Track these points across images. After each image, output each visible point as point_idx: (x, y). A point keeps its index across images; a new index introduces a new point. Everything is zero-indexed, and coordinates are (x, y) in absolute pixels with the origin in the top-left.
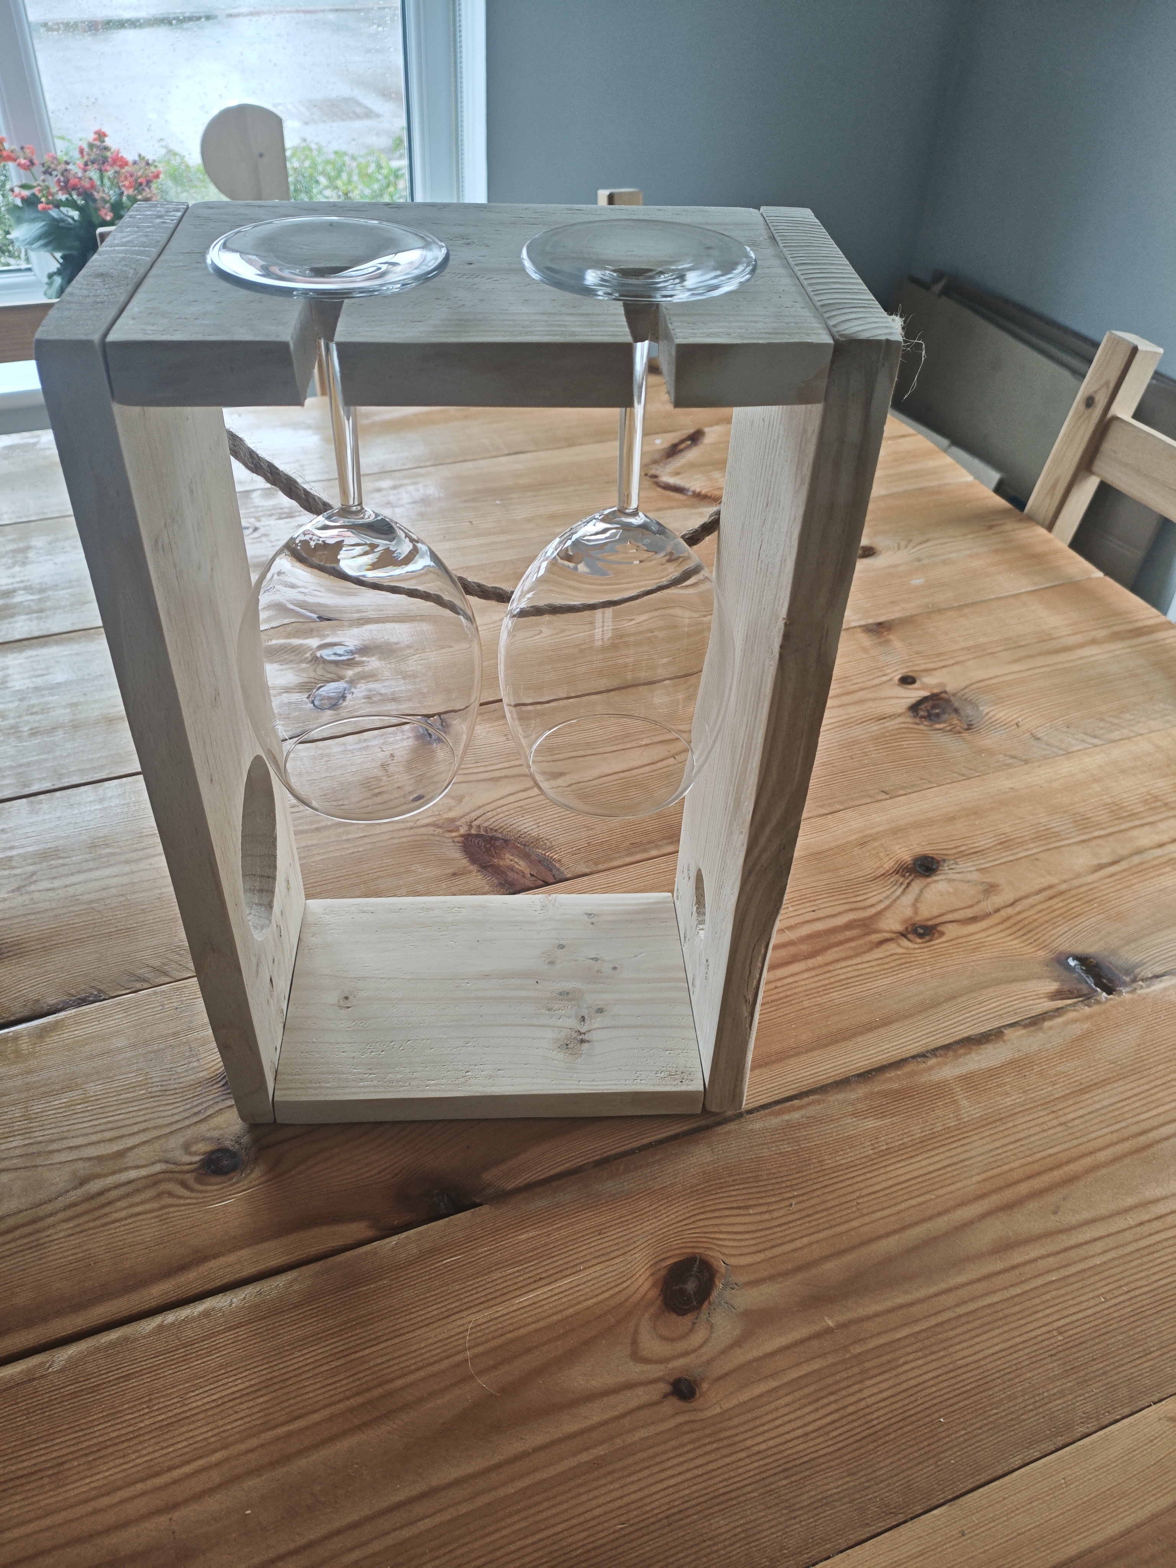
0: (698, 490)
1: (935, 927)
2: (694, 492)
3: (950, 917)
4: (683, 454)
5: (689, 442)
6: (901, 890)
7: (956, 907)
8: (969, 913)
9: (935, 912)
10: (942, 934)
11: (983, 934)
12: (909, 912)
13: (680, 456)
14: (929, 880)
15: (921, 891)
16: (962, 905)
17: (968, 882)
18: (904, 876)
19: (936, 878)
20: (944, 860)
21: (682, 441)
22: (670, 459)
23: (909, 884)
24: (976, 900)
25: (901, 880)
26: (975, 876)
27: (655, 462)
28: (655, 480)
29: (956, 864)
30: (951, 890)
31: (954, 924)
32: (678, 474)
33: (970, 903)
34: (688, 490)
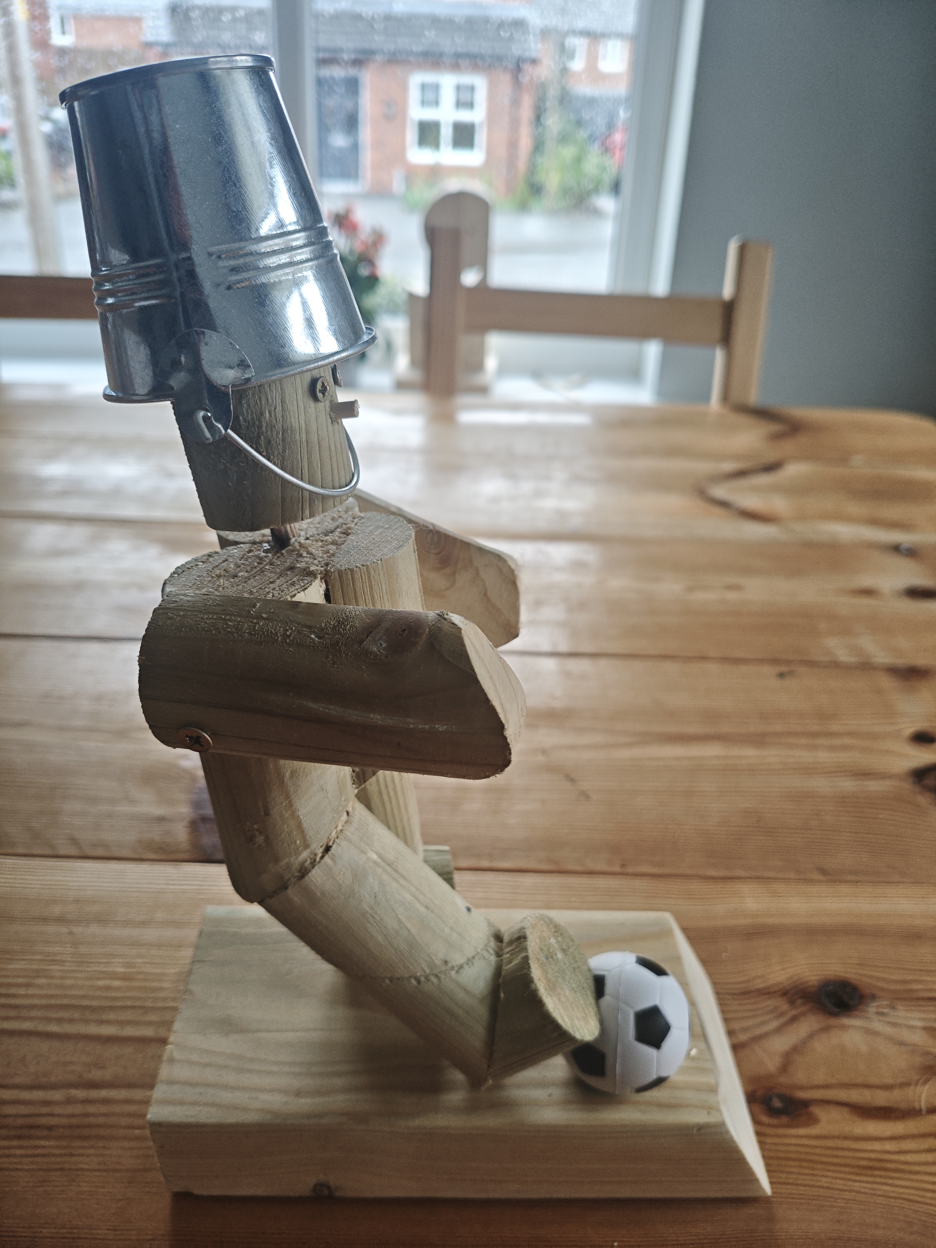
1: (806, 1104)
3: (842, 1095)
5: (761, 470)
6: (774, 1024)
7: (860, 1080)
8: (881, 1098)
9: (820, 1077)
10: (813, 1120)
11: (890, 1146)
12: (771, 1064)
14: (834, 1021)
15: (811, 1036)
16: (874, 1080)
17: (902, 1044)
18: (792, 1002)
19: (846, 1021)
20: (874, 997)
22: (731, 480)
23: (794, 1019)
24: (900, 1080)
25: (785, 1007)
26: (918, 1038)
27: (712, 479)
28: (703, 492)
29: (893, 1008)
30: (864, 1048)
31: (845, 1111)
33: (889, 1081)
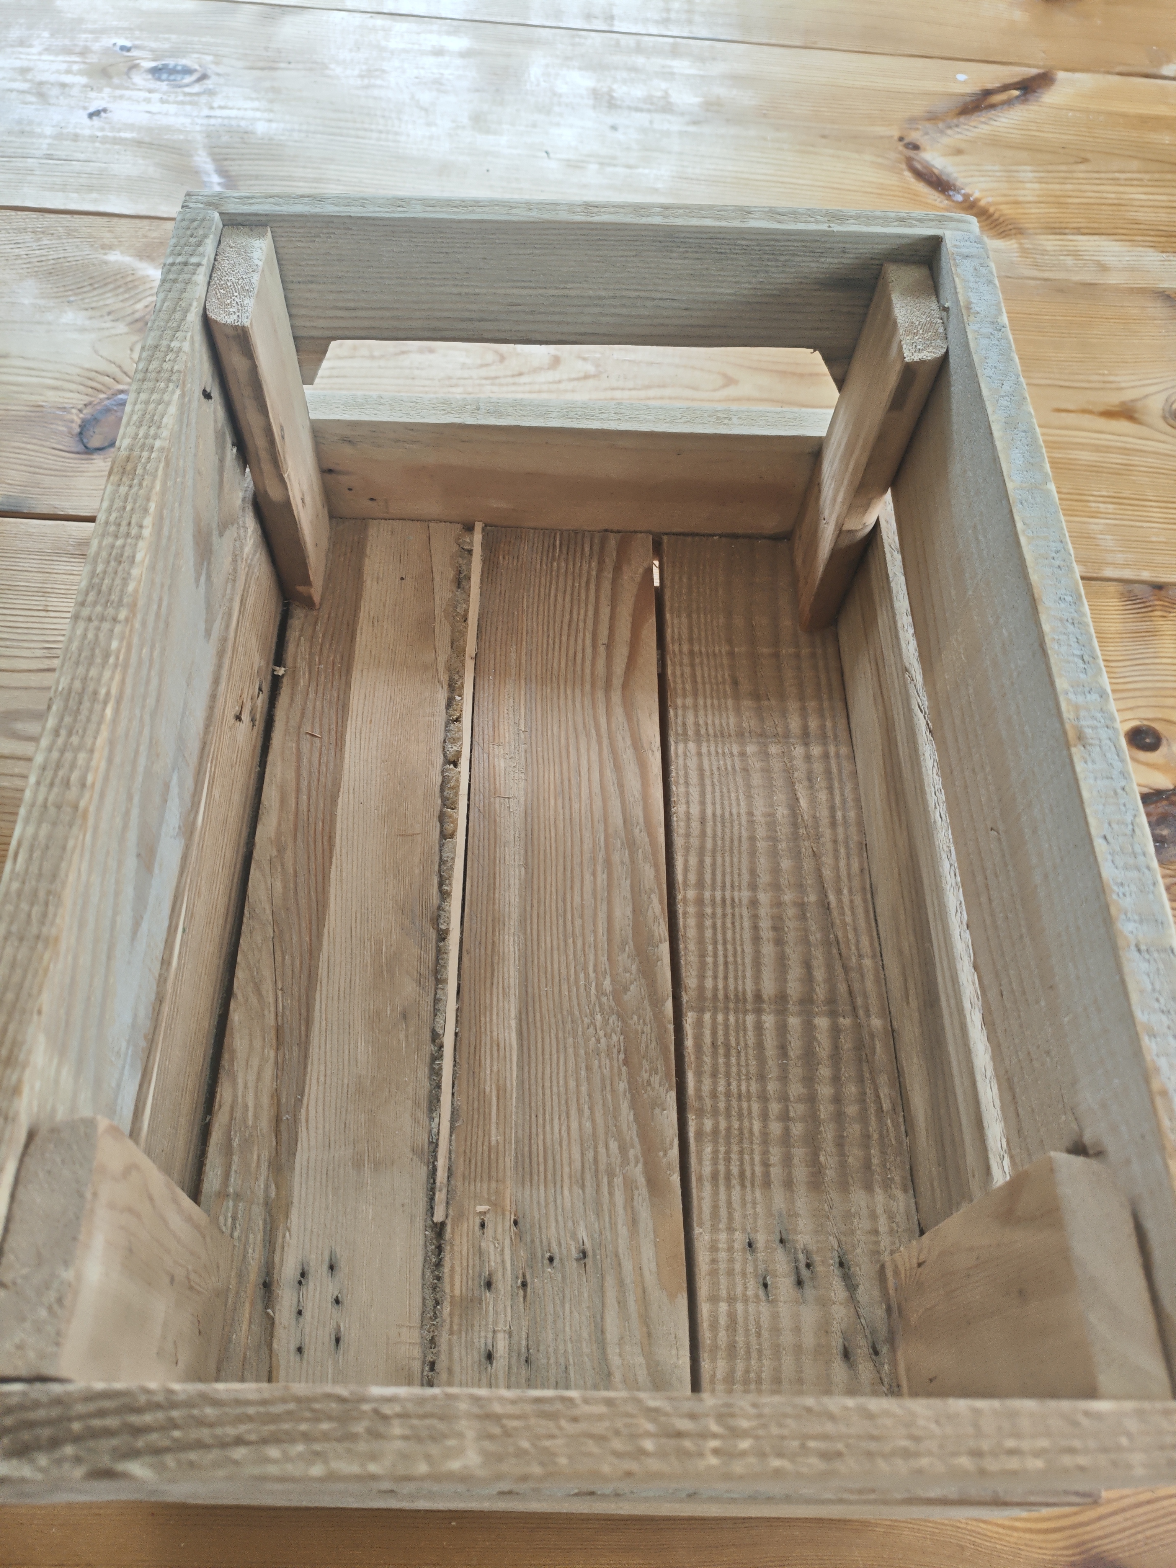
0: (977, 194)
2: (966, 197)
4: (992, 113)
5: (1016, 93)
13: (983, 116)
21: (1006, 88)
22: (962, 119)
27: (932, 118)
28: (912, 153)
32: (959, 152)
34: (957, 190)
